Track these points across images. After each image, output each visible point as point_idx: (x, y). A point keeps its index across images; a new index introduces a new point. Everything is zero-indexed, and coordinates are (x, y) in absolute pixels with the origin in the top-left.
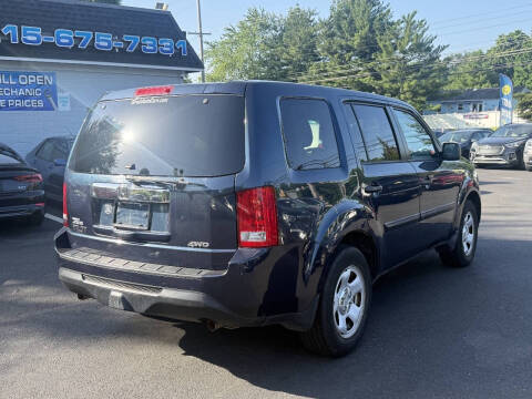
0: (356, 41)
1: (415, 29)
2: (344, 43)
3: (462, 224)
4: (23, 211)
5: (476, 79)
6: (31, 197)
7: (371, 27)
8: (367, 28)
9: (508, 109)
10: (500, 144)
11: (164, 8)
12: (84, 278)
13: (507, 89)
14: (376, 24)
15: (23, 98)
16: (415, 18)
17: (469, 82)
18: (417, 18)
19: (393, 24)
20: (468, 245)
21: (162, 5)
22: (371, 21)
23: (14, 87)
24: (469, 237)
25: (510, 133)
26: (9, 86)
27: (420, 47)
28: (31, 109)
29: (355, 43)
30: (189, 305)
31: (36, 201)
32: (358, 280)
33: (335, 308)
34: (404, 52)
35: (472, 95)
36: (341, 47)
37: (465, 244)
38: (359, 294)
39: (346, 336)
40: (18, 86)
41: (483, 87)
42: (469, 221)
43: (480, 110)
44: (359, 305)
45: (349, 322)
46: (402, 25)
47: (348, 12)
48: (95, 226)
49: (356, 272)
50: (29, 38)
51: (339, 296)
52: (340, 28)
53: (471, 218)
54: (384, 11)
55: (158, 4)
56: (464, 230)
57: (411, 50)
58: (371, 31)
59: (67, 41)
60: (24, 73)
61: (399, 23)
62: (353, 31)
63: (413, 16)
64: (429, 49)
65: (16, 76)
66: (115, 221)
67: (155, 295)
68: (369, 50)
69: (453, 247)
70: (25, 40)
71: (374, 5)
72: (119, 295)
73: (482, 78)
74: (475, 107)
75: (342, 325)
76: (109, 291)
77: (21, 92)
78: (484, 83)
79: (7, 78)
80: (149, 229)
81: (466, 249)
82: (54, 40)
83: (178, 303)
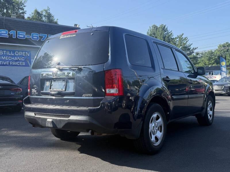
1: (183, 41)
3: (207, 106)
4: (13, 104)
5: (210, 62)
6: (17, 98)
9: (224, 72)
10: (222, 85)
11: (77, 26)
12: (35, 115)
13: (224, 64)
14: (167, 39)
15: (16, 61)
16: (182, 37)
17: (207, 63)
18: (184, 37)
19: (173, 39)
20: (210, 116)
21: (77, 25)
22: (164, 38)
23: (13, 56)
24: (211, 113)
25: (226, 81)
26: (11, 56)
27: (185, 48)
28: (20, 66)
30: (82, 122)
31: (18, 100)
32: (160, 120)
33: (150, 130)
35: (209, 69)
37: (209, 115)
38: (161, 127)
39: (155, 145)
40: (15, 56)
41: (213, 65)
42: (210, 105)
43: (212, 75)
44: (161, 132)
45: (157, 139)
46: (177, 39)
47: (154, 34)
48: (42, 92)
49: (159, 116)
50: (20, 36)
51: (152, 126)
53: (211, 104)
54: (170, 34)
55: (75, 25)
56: (208, 109)
59: (36, 38)
60: (17, 51)
61: (176, 38)
63: (182, 35)
64: (189, 49)
65: (14, 52)
66: (50, 89)
67: (67, 119)
69: (203, 115)
70: (19, 37)
71: (165, 32)
72: (51, 120)
73: (213, 62)
74: (210, 73)
75: (153, 139)
76: (46, 119)
77: (16, 59)
78: (214, 63)
79: (10, 52)
80: (65, 90)
81: (209, 117)
82: (31, 37)
83: (77, 122)
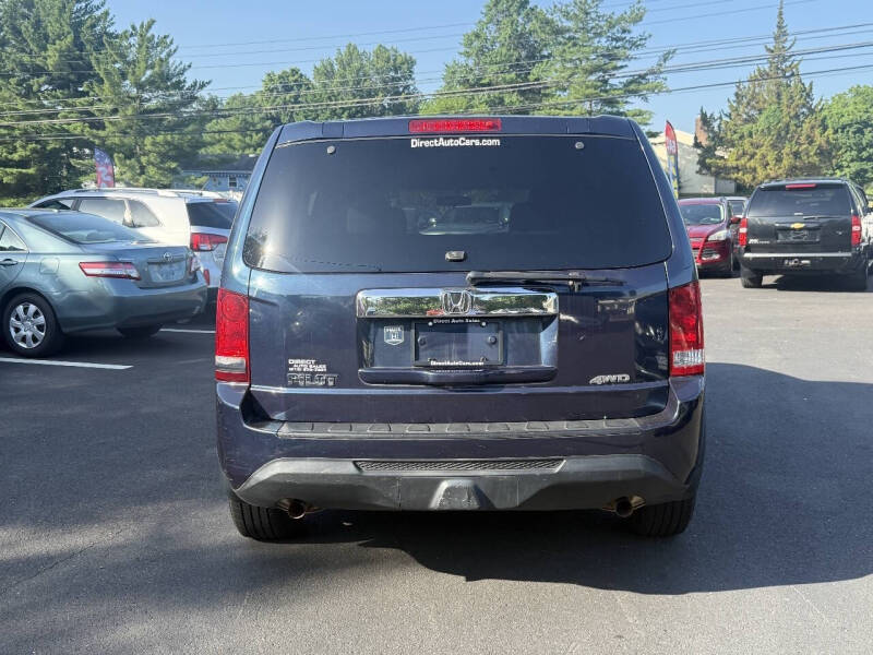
0: (51, 59)
1: (155, 48)
2: (26, 59)
7: (77, 38)
8: (70, 39)
12: (359, 468)
14: (86, 35)
16: (151, 32)
17: (237, 143)
19: (116, 36)
22: (76, 27)
27: (164, 80)
29: (50, 62)
34: (140, 86)
36: (23, 67)
46: (132, 40)
52: (17, 32)
54: (98, 13)
57: (151, 82)
58: (78, 45)
61: (125, 36)
62: (44, 40)
63: (149, 27)
64: (178, 85)
68: (75, 76)
72: (465, 483)
